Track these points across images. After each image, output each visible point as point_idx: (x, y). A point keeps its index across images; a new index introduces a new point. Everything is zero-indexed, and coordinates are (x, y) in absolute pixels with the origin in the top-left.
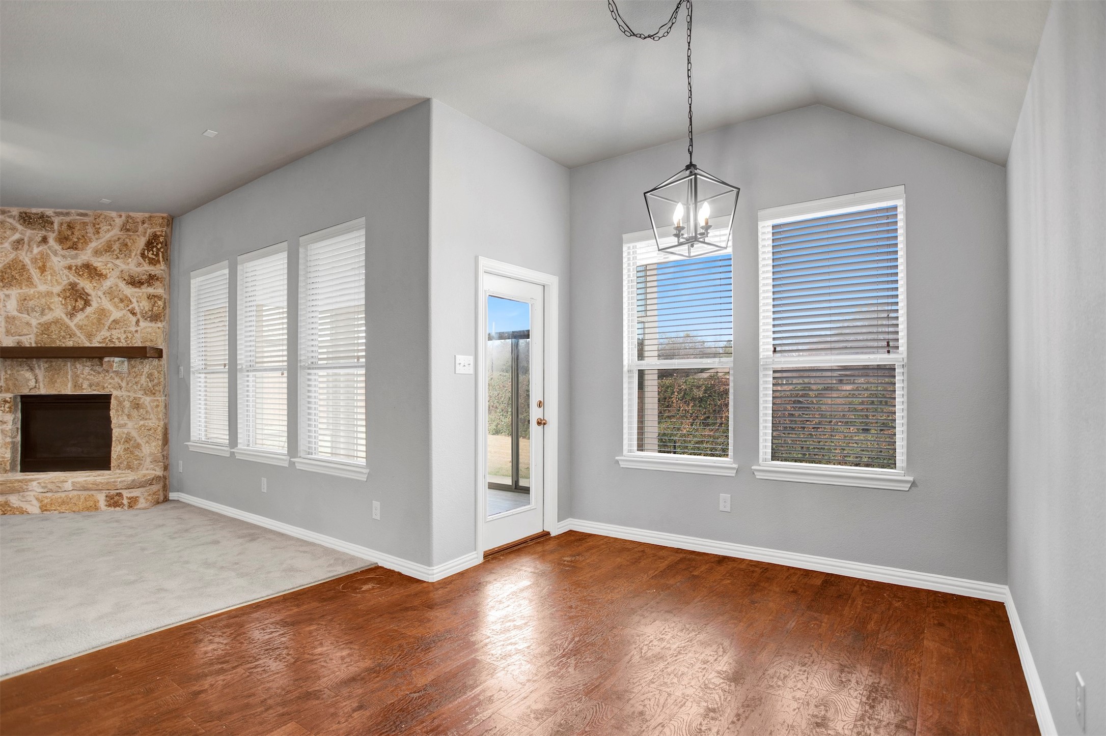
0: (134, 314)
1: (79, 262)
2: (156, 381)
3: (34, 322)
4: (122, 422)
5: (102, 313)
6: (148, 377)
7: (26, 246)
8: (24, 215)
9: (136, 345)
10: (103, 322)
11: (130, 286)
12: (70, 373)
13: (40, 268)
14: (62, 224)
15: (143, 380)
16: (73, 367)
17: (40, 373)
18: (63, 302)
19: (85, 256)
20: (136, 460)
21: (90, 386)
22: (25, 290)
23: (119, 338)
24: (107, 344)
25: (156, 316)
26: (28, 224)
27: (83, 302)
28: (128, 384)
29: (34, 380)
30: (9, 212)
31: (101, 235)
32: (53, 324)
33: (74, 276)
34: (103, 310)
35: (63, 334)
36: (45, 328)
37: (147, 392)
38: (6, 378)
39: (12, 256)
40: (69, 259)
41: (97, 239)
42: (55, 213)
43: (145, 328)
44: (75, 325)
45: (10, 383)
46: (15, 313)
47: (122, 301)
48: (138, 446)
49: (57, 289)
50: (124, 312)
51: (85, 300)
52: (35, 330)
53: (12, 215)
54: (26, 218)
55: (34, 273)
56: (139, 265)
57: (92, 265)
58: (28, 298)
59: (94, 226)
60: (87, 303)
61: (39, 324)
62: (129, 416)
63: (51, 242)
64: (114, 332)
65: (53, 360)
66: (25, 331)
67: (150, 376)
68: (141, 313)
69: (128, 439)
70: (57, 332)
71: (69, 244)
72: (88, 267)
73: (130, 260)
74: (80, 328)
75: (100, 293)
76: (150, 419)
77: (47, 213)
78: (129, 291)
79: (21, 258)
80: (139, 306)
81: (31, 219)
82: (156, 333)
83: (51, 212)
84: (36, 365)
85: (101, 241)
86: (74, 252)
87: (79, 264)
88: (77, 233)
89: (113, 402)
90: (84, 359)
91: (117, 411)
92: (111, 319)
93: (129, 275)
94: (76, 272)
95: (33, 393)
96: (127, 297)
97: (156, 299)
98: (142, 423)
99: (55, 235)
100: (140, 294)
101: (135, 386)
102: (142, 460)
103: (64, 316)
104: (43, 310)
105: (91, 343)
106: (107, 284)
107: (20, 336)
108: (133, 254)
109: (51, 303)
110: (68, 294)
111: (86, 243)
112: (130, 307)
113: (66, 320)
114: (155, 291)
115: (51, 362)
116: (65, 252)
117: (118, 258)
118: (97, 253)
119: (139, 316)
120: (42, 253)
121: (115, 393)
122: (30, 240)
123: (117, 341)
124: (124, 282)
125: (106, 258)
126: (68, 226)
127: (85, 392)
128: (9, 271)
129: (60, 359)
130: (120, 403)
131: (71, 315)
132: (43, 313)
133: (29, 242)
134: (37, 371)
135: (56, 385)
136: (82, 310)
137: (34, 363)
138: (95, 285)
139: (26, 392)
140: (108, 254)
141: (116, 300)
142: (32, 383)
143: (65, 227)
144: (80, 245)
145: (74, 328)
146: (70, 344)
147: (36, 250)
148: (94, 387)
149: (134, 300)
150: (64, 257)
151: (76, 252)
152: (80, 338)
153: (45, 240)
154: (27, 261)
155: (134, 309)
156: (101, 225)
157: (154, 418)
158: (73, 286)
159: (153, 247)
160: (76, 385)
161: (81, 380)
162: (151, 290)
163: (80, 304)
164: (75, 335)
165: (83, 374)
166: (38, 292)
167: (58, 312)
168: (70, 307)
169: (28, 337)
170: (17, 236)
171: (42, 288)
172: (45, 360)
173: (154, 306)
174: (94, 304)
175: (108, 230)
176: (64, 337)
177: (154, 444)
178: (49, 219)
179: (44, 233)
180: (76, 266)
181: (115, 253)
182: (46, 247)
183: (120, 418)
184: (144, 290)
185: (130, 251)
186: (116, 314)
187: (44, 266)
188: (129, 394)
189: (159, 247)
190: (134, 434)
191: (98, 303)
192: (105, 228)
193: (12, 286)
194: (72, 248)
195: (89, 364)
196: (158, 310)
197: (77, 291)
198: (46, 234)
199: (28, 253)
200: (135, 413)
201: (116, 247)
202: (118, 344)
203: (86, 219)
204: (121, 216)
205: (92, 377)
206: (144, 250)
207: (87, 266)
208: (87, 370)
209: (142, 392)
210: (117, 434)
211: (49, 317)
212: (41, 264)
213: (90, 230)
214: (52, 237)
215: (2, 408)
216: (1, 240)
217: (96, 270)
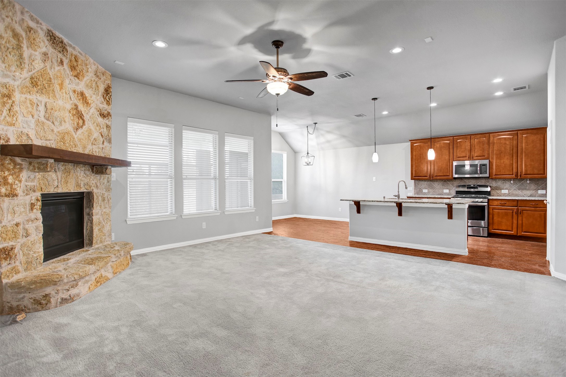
0: (102, 136)
1: (79, 89)
3: (55, 130)
4: (97, 211)
5: (90, 132)
7: (50, 61)
8: (51, 34)
10: (90, 138)
11: (100, 116)
12: (74, 175)
13: (59, 84)
14: (71, 54)
16: (76, 171)
17: (61, 175)
18: (72, 118)
19: (82, 86)
20: (103, 236)
21: (85, 185)
22: (52, 100)
23: (96, 152)
26: (53, 43)
27: (82, 121)
28: (100, 184)
29: (57, 180)
30: (41, 24)
31: (88, 73)
32: (66, 134)
33: (76, 99)
34: (90, 130)
35: (72, 143)
36: (62, 137)
37: (108, 190)
38: (39, 178)
39: (42, 66)
40: (74, 84)
41: (86, 76)
42: (68, 43)
43: (106, 147)
44: (77, 138)
46: (43, 119)
47: (97, 125)
48: (104, 227)
49: (68, 106)
50: (99, 133)
52: (56, 137)
53: (43, 28)
54: (52, 37)
55: (56, 87)
56: (103, 103)
57: (85, 94)
59: (85, 65)
60: (84, 122)
61: (58, 132)
63: (65, 65)
64: (94, 147)
66: (50, 137)
68: (105, 136)
69: (99, 223)
72: (82, 95)
73: (99, 98)
75: (88, 117)
77: (64, 41)
78: (100, 120)
79: (48, 71)
80: (104, 131)
81: (55, 40)
85: (88, 78)
87: (79, 91)
88: (79, 66)
90: (81, 165)
92: (94, 137)
93: (100, 109)
94: (77, 96)
95: (55, 191)
96: (99, 123)
102: (106, 236)
103: (72, 131)
104: (61, 121)
106: (92, 111)
107: (47, 140)
109: (65, 116)
110: (74, 113)
111: (83, 76)
112: (101, 131)
113: (74, 133)
114: (109, 123)
115: (66, 165)
116: (72, 78)
117: (94, 94)
118: (86, 86)
119: (104, 138)
120: (59, 71)
121: (95, 191)
122: (53, 57)
124: (98, 113)
125: (90, 91)
126: (75, 58)
127: (82, 190)
131: (76, 130)
132: (61, 124)
133: (51, 59)
134: (58, 173)
135: (68, 185)
136: (82, 127)
137: (56, 165)
138: (85, 109)
139: (52, 190)
140: (90, 89)
141: (95, 124)
142: (56, 183)
143: (72, 57)
144: (80, 76)
145: (76, 140)
147: (56, 68)
148: (86, 187)
149: (102, 127)
150: (71, 81)
151: (78, 80)
152: (80, 148)
153: (61, 62)
154: (51, 75)
156: (88, 66)
157: (109, 207)
158: (76, 107)
159: (108, 93)
160: (78, 185)
161: (80, 181)
162: (107, 122)
163: (80, 122)
164: (77, 145)
165: (80, 176)
166: (59, 105)
167: (68, 126)
168: (76, 124)
169: (50, 141)
170: (45, 49)
171: (60, 102)
172: (62, 163)
173: (109, 133)
174: (86, 124)
175: (91, 72)
176: (72, 147)
177: (109, 224)
178: (65, 46)
179: (61, 56)
180: (77, 92)
181: (93, 90)
182: (62, 68)
183: (97, 208)
184: (104, 121)
186: (96, 135)
187: (62, 84)
188: (101, 191)
189: (110, 95)
190: (101, 219)
191: (88, 124)
192: (89, 69)
195: (83, 169)
197: (78, 111)
198: (63, 57)
199: (52, 68)
200: (102, 204)
201: (93, 85)
203: (81, 58)
204: (94, 64)
205: (85, 179)
206: (104, 93)
208: (82, 173)
209: (105, 190)
210: (95, 220)
211: (63, 128)
212: (59, 81)
214: (66, 61)
215: (36, 207)
216: (36, 47)
217: (86, 99)
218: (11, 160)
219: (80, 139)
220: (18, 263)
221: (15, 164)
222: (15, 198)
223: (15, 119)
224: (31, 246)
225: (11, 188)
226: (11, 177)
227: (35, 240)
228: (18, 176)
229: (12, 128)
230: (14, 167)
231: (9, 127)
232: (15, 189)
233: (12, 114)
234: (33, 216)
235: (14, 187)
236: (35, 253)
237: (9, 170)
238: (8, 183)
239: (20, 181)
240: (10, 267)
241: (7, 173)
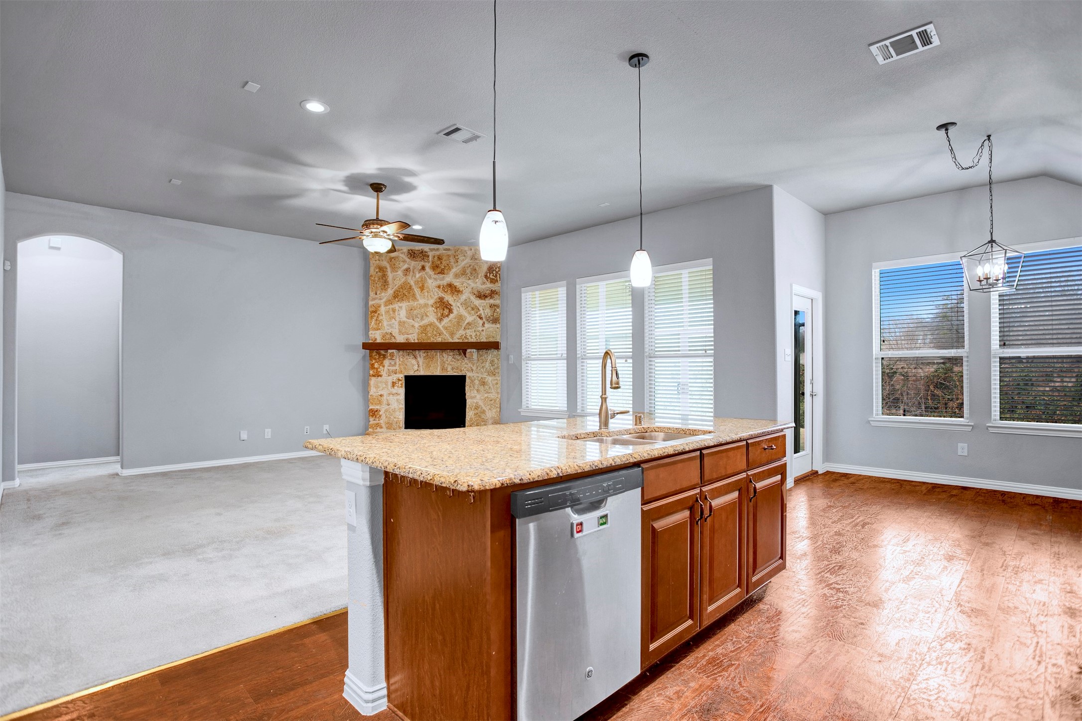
0: (481, 318)
1: (445, 282)
2: (496, 366)
3: (417, 325)
4: (473, 395)
5: (460, 318)
6: (491, 363)
7: (411, 273)
8: (411, 252)
9: (482, 341)
10: (460, 324)
11: (478, 298)
12: (439, 360)
13: (420, 287)
14: (434, 257)
15: (487, 365)
16: (441, 356)
17: (421, 360)
18: (435, 311)
19: (449, 278)
20: (483, 422)
21: (453, 369)
22: (412, 303)
23: (471, 336)
24: (463, 340)
25: (496, 319)
26: (413, 258)
27: (448, 311)
28: (477, 368)
29: (416, 365)
30: (402, 250)
31: (459, 263)
32: (428, 326)
33: (442, 292)
34: (461, 316)
35: (435, 333)
36: (424, 329)
37: (490, 374)
38: (399, 364)
39: (403, 280)
40: (438, 281)
41: (456, 266)
42: (430, 249)
43: (488, 328)
44: (443, 327)
45: (402, 367)
46: (405, 319)
47: (473, 309)
48: (484, 412)
49: (431, 302)
50: (475, 317)
51: (449, 309)
52: (417, 331)
53: (403, 252)
54: (412, 254)
55: (417, 291)
56: (484, 283)
57: (453, 285)
58: (413, 309)
59: (455, 257)
60: (451, 311)
61: (420, 326)
62: (478, 391)
63: (428, 269)
64: (468, 331)
65: (429, 351)
66: (411, 332)
67: (492, 362)
68: (486, 317)
69: (477, 408)
70: (431, 332)
71: (439, 270)
73: (477, 280)
74: (446, 328)
75: (459, 304)
76: (491, 393)
77: (425, 250)
78: (478, 302)
79: (409, 281)
80: (484, 313)
81: (415, 254)
82: (496, 331)
83: (427, 249)
84: (418, 355)
85: (458, 267)
86: (441, 276)
87: (445, 284)
88: (444, 263)
89: (467, 380)
90: (449, 351)
91: (470, 387)
92: (466, 322)
93: (478, 291)
94: (443, 290)
95: (416, 374)
96: (476, 306)
97: (496, 307)
98: (486, 395)
99: (430, 264)
100: (485, 304)
101: (482, 369)
102: (487, 422)
103: (435, 321)
104: (423, 316)
105: (453, 339)
106: (463, 297)
107: (408, 334)
108: (480, 276)
109: (427, 312)
110: (438, 305)
111: (450, 269)
112: (479, 313)
113: (438, 324)
114: (495, 302)
115: (428, 352)
116: (436, 276)
117: (470, 279)
118: (456, 276)
119: (484, 320)
120: (421, 277)
121: (468, 374)
122: (414, 268)
123: (469, 338)
124: (474, 296)
125: (462, 279)
126: (438, 258)
127: (449, 374)
128: (401, 290)
129: (433, 351)
130: (472, 381)
131: (440, 320)
132: (422, 319)
133: (413, 270)
134: (419, 359)
135: (430, 368)
136: (447, 316)
137: (417, 353)
138: (455, 298)
139: (411, 373)
140: (463, 276)
141: (469, 308)
142: (416, 367)
143: (436, 258)
144: (446, 271)
145: (442, 329)
146: (439, 340)
147: (418, 275)
148: (455, 370)
149: (481, 309)
150: (435, 279)
151: (443, 275)
152: (446, 335)
153: (423, 268)
154: (412, 283)
155: (481, 314)
156: (459, 256)
157: (494, 392)
158: (441, 299)
159: (493, 270)
160: (443, 369)
161: (446, 365)
162: (492, 301)
163: (446, 312)
164: (443, 333)
165: (448, 361)
166: (420, 304)
167: (432, 318)
168: (439, 315)
169: (412, 335)
170: (406, 266)
171: (422, 301)
172: (424, 351)
173: (494, 312)
174: (455, 312)
175: (463, 260)
176: (436, 335)
177: (494, 410)
178: (426, 254)
179: (423, 263)
180: (443, 286)
181: (468, 275)
182: (424, 273)
183: (472, 392)
184: (487, 301)
185: (478, 274)
186: (469, 319)
187: (423, 286)
188: (477, 375)
189: (497, 271)
190: (481, 403)
191: (457, 311)
192: (461, 258)
193: (403, 300)
194: (441, 273)
195: (451, 354)
196: (497, 315)
197: (444, 303)
198: (424, 264)
199: (413, 278)
200: (482, 388)
201: (468, 271)
202: (471, 340)
203: (449, 253)
204: (471, 249)
205: (453, 363)
206: (487, 273)
207: (450, 285)
208: (450, 358)
209: (486, 374)
210: (469, 403)
211: (426, 321)
212: (421, 285)
213: (452, 260)
214: (428, 266)
215: (397, 385)
216: (396, 269)
217: (456, 288)
218: (377, 352)
219: (447, 328)
220: (381, 421)
221: (380, 354)
222: (379, 377)
223: (380, 325)
224: (392, 412)
225: (377, 371)
226: (376, 364)
227: (395, 409)
228: (382, 363)
229: (378, 332)
230: (379, 357)
231: (376, 332)
232: (379, 372)
233: (378, 322)
234: (395, 390)
235: (379, 370)
236: (395, 418)
237: (375, 359)
238: (375, 368)
239: (384, 366)
240: (375, 422)
241: (374, 361)
